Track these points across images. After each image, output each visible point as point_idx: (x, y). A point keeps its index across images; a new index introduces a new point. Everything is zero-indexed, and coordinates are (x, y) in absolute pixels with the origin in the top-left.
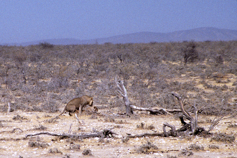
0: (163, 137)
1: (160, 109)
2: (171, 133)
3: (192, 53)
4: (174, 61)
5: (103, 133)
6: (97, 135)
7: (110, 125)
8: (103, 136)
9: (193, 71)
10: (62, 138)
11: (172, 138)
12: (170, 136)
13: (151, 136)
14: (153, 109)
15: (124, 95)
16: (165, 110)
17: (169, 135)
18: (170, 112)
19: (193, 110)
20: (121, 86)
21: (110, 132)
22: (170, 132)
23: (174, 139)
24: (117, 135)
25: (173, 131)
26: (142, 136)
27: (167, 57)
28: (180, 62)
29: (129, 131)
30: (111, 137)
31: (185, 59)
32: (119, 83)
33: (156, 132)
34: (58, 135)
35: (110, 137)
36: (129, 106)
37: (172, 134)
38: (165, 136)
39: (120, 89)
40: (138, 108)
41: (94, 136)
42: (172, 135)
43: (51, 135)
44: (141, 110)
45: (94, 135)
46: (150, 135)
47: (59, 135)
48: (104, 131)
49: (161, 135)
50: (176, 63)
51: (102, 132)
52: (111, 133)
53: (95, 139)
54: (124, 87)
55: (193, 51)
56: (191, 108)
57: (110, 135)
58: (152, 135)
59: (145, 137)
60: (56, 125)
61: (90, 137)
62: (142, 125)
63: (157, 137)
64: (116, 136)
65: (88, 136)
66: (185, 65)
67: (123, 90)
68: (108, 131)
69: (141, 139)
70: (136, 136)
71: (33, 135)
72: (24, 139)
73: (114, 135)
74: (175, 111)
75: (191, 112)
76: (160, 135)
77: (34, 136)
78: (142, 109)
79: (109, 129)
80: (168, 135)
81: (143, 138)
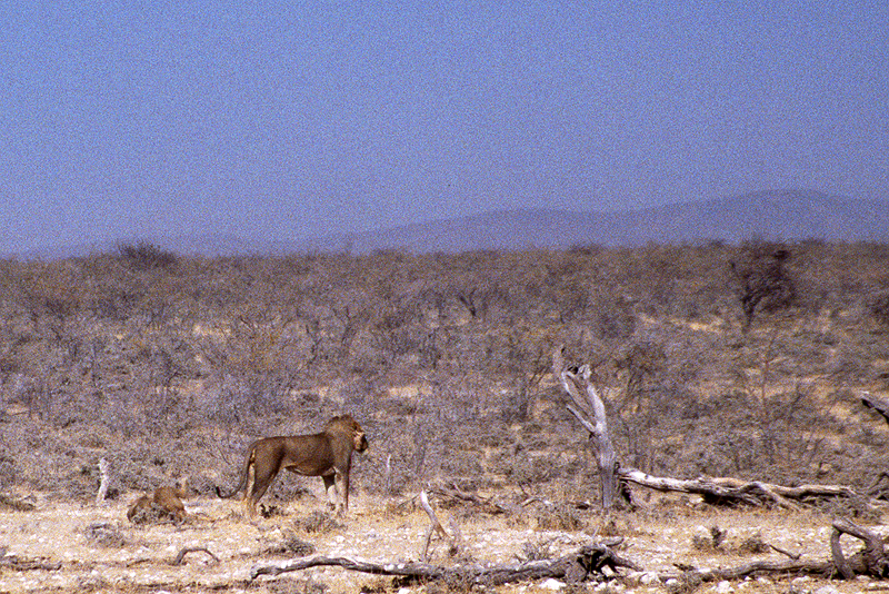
0: (829, 581)
1: (747, 484)
2: (865, 561)
3: (777, 280)
4: (693, 316)
5: (580, 560)
6: (554, 569)
7: (567, 541)
8: (576, 570)
9: (787, 353)
10: (406, 583)
11: (873, 585)
12: (861, 577)
13: (777, 577)
14: (717, 483)
15: (594, 424)
16: (766, 487)
17: (857, 572)
18: (787, 496)
19: (883, 490)
20: (579, 386)
21: (606, 555)
22: (858, 561)
23: (882, 589)
24: (637, 569)
25: (875, 553)
26: (743, 576)
27: (661, 300)
28: (719, 321)
29: (660, 561)
30: (611, 578)
31: (744, 308)
32: (572, 375)
33: (798, 558)
34: (386, 568)
35: (607, 579)
36: (615, 472)
37: (868, 567)
38: (840, 576)
39: (578, 398)
40: (652, 480)
41: (537, 575)
42: (867, 572)
43: (356, 569)
44: (666, 489)
45: (538, 570)
46: (774, 570)
47: (391, 568)
48: (583, 553)
49: (822, 573)
50: (704, 327)
51: (571, 557)
52: (612, 563)
53: (543, 586)
54: (591, 389)
55: (777, 273)
56: (875, 478)
57: (607, 571)
58: (784, 571)
59: (753, 577)
60: (340, 539)
61: (524, 578)
62: (716, 537)
63: (807, 578)
64: (634, 574)
65: (516, 572)
66: (744, 331)
67: (590, 404)
68: (599, 553)
69: (741, 586)
70: (716, 573)
71: (283, 567)
72: (247, 584)
73: (624, 568)
74: (808, 493)
75: (879, 496)
76: (815, 572)
77: (284, 575)
78: (671, 482)
79: (604, 546)
80: (851, 572)
81: (746, 583)
